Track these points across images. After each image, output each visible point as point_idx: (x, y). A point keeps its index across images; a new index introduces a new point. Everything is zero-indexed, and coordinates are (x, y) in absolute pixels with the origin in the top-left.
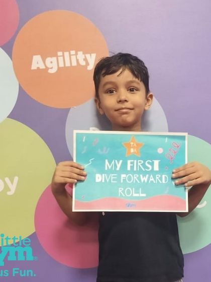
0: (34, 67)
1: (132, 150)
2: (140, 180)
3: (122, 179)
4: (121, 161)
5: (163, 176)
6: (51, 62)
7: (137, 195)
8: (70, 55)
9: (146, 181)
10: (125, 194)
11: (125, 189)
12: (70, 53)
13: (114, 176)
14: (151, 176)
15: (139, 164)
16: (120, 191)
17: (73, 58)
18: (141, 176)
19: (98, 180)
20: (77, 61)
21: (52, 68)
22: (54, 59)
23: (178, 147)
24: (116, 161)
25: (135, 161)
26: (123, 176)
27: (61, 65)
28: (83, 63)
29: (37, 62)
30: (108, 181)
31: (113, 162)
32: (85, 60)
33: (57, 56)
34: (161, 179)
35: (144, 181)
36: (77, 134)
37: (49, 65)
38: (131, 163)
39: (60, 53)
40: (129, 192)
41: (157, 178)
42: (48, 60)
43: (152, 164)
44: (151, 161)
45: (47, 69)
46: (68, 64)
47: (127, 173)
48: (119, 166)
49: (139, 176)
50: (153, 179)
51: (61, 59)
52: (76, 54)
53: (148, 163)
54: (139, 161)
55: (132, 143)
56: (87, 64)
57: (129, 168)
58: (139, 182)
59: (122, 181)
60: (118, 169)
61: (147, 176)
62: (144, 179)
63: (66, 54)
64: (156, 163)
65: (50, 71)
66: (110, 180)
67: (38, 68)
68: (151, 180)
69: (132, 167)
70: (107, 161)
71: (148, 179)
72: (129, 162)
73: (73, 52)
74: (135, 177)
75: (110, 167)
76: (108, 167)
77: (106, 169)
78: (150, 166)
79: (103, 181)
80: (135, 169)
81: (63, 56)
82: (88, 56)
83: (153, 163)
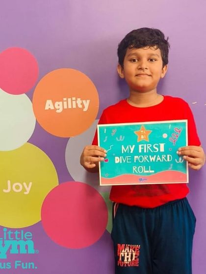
0: (47, 108)
1: (142, 137)
2: (149, 160)
3: (135, 159)
4: (134, 146)
5: (168, 156)
6: (59, 105)
7: (148, 172)
8: (72, 101)
9: (154, 160)
10: (137, 171)
11: (137, 168)
12: (72, 99)
13: (128, 158)
14: (158, 156)
15: (148, 147)
16: (134, 169)
17: (74, 103)
18: (150, 156)
19: (117, 162)
20: (77, 104)
21: (59, 109)
22: (61, 103)
23: (180, 132)
24: (130, 146)
25: (145, 145)
26: (136, 157)
27: (65, 107)
28: (80, 106)
29: (49, 105)
30: (124, 161)
31: (128, 147)
32: (82, 104)
33: (63, 101)
34: (166, 158)
35: (153, 160)
36: (99, 127)
37: (57, 107)
38: (142, 147)
39: (65, 99)
40: (141, 170)
41: (163, 157)
42: (57, 103)
43: (159, 147)
44: (157, 145)
45: (55, 109)
46: (70, 107)
47: (139, 154)
48: (132, 150)
49: (149, 156)
50: (160, 159)
51: (65, 103)
52: (76, 100)
53: (156, 146)
54: (148, 145)
55: (142, 131)
56: (84, 107)
57: (140, 151)
58: (148, 161)
59: (135, 161)
60: (132, 152)
61: (155, 156)
62: (152, 159)
63: (69, 100)
64: (162, 146)
65: (58, 111)
66: (126, 161)
67: (50, 109)
68: (158, 159)
69: (143, 150)
70: (123, 146)
71: (156, 159)
72: (140, 146)
73: (74, 99)
74: (145, 158)
75: (125, 151)
76: (124, 151)
77: (123, 152)
78: (157, 149)
79: (121, 162)
80: (145, 151)
81: (67, 101)
82: (84, 102)
83: (159, 145)
